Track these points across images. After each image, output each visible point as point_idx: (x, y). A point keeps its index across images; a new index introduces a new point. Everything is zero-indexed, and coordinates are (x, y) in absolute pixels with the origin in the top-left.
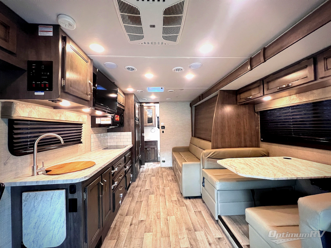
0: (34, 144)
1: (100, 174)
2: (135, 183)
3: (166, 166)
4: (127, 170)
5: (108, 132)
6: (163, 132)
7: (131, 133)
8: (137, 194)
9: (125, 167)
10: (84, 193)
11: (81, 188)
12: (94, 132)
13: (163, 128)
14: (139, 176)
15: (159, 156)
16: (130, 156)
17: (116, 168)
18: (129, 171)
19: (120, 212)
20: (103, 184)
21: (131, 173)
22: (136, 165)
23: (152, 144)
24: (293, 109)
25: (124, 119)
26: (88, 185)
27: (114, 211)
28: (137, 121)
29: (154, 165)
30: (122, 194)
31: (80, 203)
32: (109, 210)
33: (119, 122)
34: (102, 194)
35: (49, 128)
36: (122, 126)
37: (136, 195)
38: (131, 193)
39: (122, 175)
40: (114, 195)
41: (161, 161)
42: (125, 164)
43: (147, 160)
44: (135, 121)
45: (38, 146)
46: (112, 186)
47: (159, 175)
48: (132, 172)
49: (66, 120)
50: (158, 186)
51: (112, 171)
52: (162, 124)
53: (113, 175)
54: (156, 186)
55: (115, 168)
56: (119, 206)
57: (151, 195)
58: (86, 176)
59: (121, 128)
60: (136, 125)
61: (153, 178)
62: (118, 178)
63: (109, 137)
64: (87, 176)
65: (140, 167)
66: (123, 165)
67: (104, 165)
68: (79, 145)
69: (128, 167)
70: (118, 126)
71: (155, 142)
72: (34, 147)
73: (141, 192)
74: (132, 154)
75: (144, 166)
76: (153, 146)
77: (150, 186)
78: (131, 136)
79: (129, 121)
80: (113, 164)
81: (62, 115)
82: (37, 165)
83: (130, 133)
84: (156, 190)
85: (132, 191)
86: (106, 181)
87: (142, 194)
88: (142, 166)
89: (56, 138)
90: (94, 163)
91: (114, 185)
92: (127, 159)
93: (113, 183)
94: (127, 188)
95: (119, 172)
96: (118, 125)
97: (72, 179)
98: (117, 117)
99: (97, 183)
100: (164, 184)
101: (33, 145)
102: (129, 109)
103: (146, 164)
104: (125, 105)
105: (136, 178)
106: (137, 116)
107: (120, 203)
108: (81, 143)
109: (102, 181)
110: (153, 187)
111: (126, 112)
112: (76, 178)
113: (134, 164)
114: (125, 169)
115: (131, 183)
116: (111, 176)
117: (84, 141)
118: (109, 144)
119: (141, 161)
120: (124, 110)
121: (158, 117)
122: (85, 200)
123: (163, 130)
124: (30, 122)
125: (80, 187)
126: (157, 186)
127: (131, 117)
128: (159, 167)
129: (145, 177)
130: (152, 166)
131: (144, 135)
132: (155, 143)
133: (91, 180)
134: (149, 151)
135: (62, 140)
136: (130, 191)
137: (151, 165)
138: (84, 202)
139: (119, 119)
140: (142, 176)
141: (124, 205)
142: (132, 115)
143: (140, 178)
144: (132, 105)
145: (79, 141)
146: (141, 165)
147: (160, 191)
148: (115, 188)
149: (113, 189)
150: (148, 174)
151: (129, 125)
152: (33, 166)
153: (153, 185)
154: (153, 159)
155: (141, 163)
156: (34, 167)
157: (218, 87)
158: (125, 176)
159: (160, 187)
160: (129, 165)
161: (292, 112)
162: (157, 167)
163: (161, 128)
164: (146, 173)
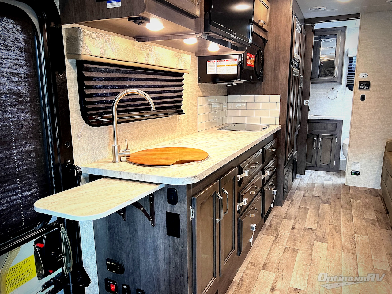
0: (111, 108)
1: (217, 177)
2: (282, 210)
3: (362, 186)
4: (266, 179)
5: (229, 94)
6: (363, 98)
7: (279, 97)
8: (285, 232)
9: (263, 173)
10: (191, 207)
11: (186, 197)
12: (203, 92)
13: (363, 88)
14: (291, 197)
15: (342, 158)
16: (274, 150)
17: (246, 171)
18: (271, 182)
19: (249, 258)
20: (222, 198)
21: (274, 185)
22: (285, 170)
23: (326, 129)
25: (265, 64)
26: (196, 194)
27: (239, 254)
28: (295, 70)
29: (328, 177)
30: (254, 226)
31: (183, 224)
32: (230, 248)
33: (254, 69)
34: (220, 217)
35: (131, 79)
36: (259, 81)
37: (284, 234)
38: (273, 227)
39: (256, 188)
40: (240, 223)
41: (348, 172)
42: (264, 165)
43: (310, 164)
44: (290, 68)
45: (118, 112)
46: (238, 206)
47: (341, 203)
48: (276, 185)
49: (156, 65)
50: (337, 228)
51: (238, 175)
52: (360, 76)
53: (240, 183)
54: (331, 226)
55: (243, 171)
56: (249, 247)
57: (320, 243)
58: (194, 175)
59: (258, 85)
60: (292, 79)
61: (325, 207)
62: (249, 192)
63: (230, 106)
64: (195, 177)
65: (293, 178)
66: (258, 168)
67: (225, 160)
68: (179, 116)
69: (268, 172)
70: (250, 79)
71: (337, 124)
72: (112, 112)
73: (294, 230)
74: (278, 146)
75: (302, 176)
76: (330, 133)
77: (316, 222)
78: (279, 104)
79: (275, 69)
80: (240, 162)
81: (150, 53)
82: (119, 145)
83: (277, 98)
84: (332, 235)
85: (274, 224)
86: (227, 193)
87: (297, 235)
88: (298, 176)
89: (144, 99)
90: (206, 153)
91: (241, 204)
92: (268, 155)
93: (240, 201)
94: (265, 217)
95: (250, 179)
96: (251, 77)
97: (170, 177)
98: (250, 57)
99: (212, 194)
100: (354, 227)
101: (111, 110)
102: (277, 38)
103: (308, 173)
104: (270, 28)
105: (284, 199)
106: (296, 55)
107: (251, 241)
108: (181, 112)
109: (221, 192)
110: (324, 227)
111: (271, 46)
112: (177, 177)
113: (281, 170)
114: (262, 175)
115: (272, 207)
116: (236, 184)
117: (186, 110)
118: (230, 121)
119: (296, 164)
120: (265, 41)
121: (351, 59)
122: (192, 220)
123: (363, 92)
124: (105, 67)
125: (184, 195)
126: (336, 226)
127: (281, 59)
128: (340, 184)
129: (305, 200)
130: (323, 179)
131: (309, 103)
132: (334, 125)
133: (201, 184)
134: (318, 144)
135: (152, 102)
136: (271, 224)
137: (319, 177)
138: (191, 224)
139: (253, 64)
140: (298, 196)
141: (259, 248)
142: (285, 51)
143: (292, 200)
144: (286, 25)
145: (178, 110)
146: (296, 173)
147: (343, 240)
148: (242, 210)
149: (239, 212)
150: (313, 197)
151: (276, 78)
152: (113, 145)
153: (324, 222)
154: (325, 163)
155: (297, 170)
156: (114, 147)
158: (262, 190)
159: (343, 230)
160: (271, 169)
162: (334, 183)
163: (359, 87)
164: (307, 193)
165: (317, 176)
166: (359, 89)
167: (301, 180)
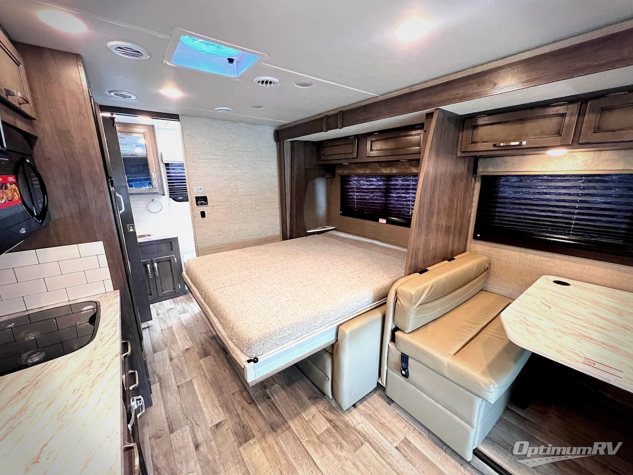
6: (203, 214)
13: (202, 204)
23: (160, 251)
24: (590, 181)
29: (179, 307)
50: (244, 394)
52: (195, 191)
54: (237, 397)
73: (201, 449)
75: (150, 322)
76: (166, 254)
87: (210, 456)
104: (37, 112)
120: (30, 138)
123: (203, 208)
126: (241, 392)
129: (178, 367)
130: (175, 312)
132: (169, 244)
134: (154, 271)
137: (170, 313)
147: (263, 413)
150: (184, 352)
154: (168, 290)
157: (435, 99)
161: (584, 188)
162: (192, 314)
163: (197, 203)
164: (172, 350)
165: (166, 312)
166: (197, 205)
167: (150, 329)
